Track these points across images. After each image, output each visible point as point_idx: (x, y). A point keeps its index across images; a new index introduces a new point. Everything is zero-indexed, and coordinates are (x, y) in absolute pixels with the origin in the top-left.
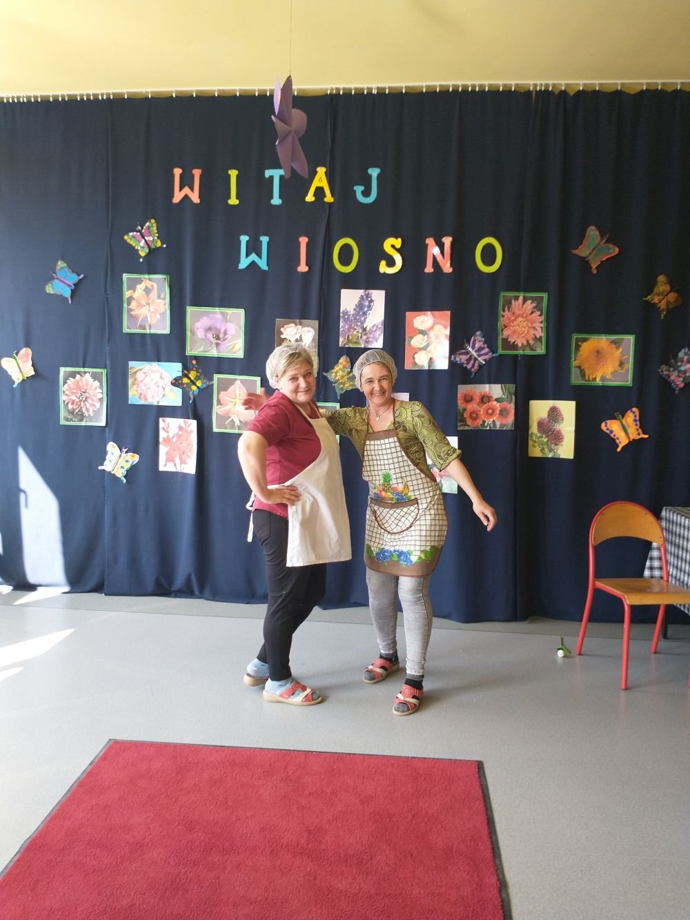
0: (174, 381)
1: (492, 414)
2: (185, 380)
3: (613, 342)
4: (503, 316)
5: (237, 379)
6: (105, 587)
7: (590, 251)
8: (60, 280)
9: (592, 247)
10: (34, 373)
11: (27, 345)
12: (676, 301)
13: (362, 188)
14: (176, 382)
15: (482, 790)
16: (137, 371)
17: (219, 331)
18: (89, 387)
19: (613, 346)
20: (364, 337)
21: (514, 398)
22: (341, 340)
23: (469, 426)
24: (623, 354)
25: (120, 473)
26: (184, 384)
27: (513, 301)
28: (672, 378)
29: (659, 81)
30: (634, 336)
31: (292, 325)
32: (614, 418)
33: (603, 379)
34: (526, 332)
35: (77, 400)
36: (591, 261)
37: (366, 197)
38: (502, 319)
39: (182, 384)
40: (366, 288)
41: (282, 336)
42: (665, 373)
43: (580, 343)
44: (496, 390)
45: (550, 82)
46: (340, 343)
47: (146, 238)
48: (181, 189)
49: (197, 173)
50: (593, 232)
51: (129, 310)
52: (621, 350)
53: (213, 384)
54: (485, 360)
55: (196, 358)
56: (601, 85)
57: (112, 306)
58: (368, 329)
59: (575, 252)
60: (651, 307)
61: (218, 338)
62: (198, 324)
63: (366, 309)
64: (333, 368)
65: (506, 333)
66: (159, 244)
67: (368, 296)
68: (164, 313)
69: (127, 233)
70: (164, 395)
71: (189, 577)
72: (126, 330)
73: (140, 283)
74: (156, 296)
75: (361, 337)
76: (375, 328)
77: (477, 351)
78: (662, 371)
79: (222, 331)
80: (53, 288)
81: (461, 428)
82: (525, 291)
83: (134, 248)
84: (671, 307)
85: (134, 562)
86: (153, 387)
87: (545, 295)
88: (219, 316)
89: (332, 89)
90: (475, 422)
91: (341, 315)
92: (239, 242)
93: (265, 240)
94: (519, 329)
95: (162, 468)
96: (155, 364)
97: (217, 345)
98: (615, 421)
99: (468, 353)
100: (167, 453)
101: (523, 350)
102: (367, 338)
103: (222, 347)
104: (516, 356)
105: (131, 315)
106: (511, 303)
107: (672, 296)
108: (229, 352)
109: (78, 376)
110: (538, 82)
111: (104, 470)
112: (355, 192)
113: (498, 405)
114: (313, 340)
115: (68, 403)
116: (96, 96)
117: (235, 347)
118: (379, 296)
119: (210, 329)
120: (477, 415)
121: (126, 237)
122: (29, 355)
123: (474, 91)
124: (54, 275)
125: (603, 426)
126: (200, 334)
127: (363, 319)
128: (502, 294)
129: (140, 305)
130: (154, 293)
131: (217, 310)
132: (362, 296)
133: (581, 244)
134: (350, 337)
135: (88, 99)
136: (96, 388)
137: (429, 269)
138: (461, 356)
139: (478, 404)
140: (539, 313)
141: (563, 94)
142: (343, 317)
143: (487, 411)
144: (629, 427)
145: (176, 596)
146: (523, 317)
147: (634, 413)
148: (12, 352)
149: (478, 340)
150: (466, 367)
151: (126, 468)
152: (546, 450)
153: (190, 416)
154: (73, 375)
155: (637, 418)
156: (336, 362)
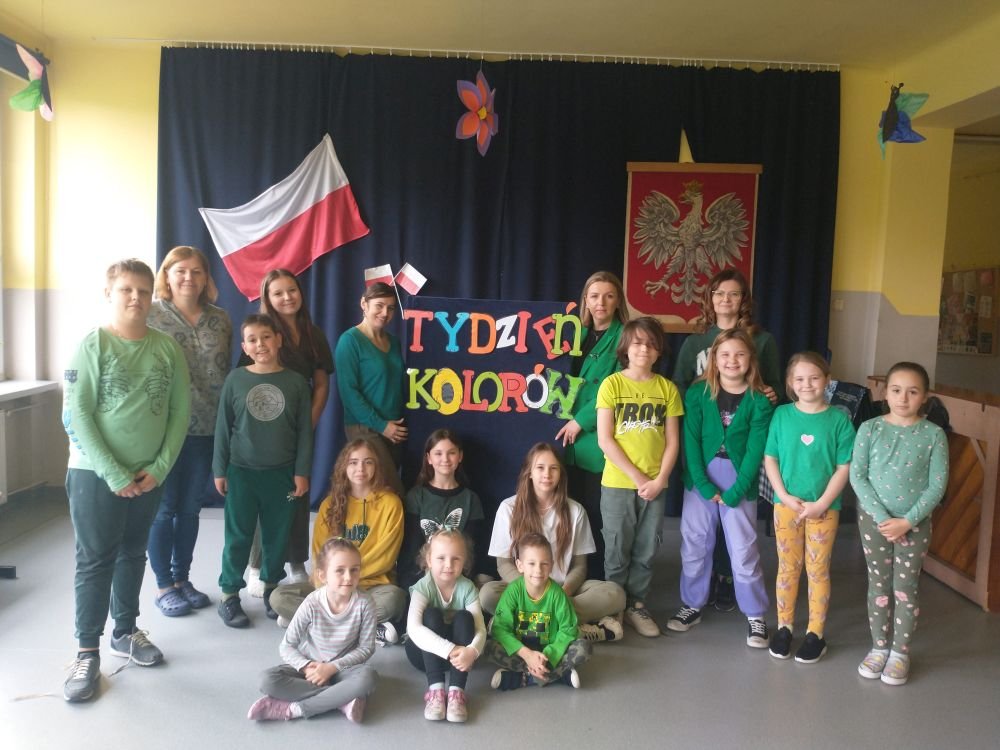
45: (701, 60)
89: (513, 55)
116: (308, 48)
123: (635, 64)
135: (301, 51)
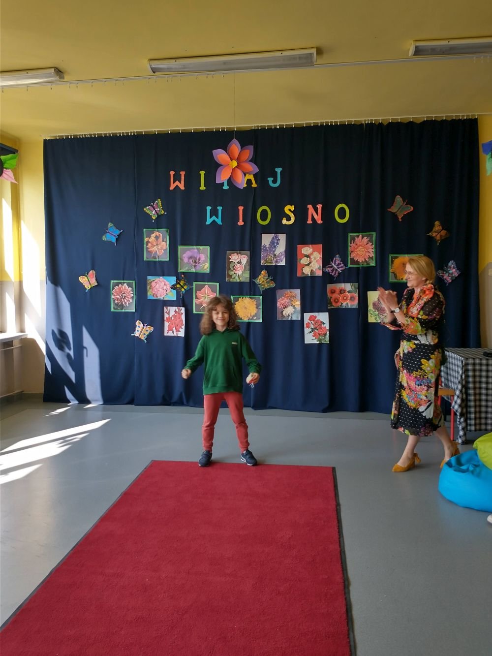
1: (346, 299)
2: (178, 286)
4: (350, 246)
5: (206, 284)
6: (135, 401)
7: (398, 209)
8: (110, 233)
9: (399, 207)
10: (97, 284)
11: (93, 269)
12: (446, 234)
13: (272, 179)
14: (173, 287)
16: (152, 282)
17: (196, 259)
18: (126, 291)
20: (275, 259)
21: (357, 290)
22: (262, 261)
23: (334, 306)
25: (143, 338)
28: (445, 277)
29: (433, 116)
31: (236, 254)
34: (364, 254)
35: (120, 298)
36: (398, 215)
37: (274, 184)
38: (350, 248)
39: (177, 288)
40: (276, 232)
41: (230, 260)
42: (441, 274)
43: (393, 259)
44: (348, 287)
45: (373, 119)
46: (262, 263)
47: (156, 209)
48: (174, 182)
49: (183, 173)
50: (399, 199)
51: (147, 248)
53: (193, 288)
54: (341, 270)
55: (184, 273)
56: (401, 119)
57: (138, 246)
58: (277, 255)
59: (389, 210)
60: (431, 239)
61: (195, 262)
62: (184, 255)
63: (275, 244)
64: (258, 277)
65: (353, 255)
66: (163, 212)
67: (276, 237)
68: (167, 249)
69: (145, 207)
70: (167, 294)
71: (181, 395)
72: (145, 259)
73: (153, 234)
74: (162, 241)
75: (273, 259)
76: (281, 254)
77: (337, 265)
78: (439, 274)
79: (198, 258)
80: (106, 238)
81: (329, 308)
82: (363, 232)
83: (149, 214)
84: (443, 238)
85: (151, 385)
86: (161, 290)
87: (374, 234)
88: (196, 250)
90: (337, 304)
91: (262, 248)
92: (206, 210)
93: (220, 208)
94: (360, 253)
95: (166, 334)
96: (161, 277)
97: (195, 266)
99: (332, 267)
100: (169, 326)
101: (363, 264)
102: (277, 260)
103: (197, 268)
104: (358, 268)
105: (148, 251)
106: (355, 239)
107: (444, 233)
108: (202, 269)
109: (120, 285)
110: (367, 119)
112: (268, 181)
113: (349, 294)
114: (247, 262)
115: (115, 300)
116: (127, 133)
117: (205, 267)
118: (282, 237)
119: (191, 258)
120: (338, 300)
121: (145, 209)
122: (94, 274)
123: (332, 125)
124: (107, 231)
126: (186, 260)
127: (274, 249)
128: (350, 234)
129: (153, 246)
130: (161, 239)
131: (195, 247)
132: (273, 237)
133: (392, 205)
134: (267, 260)
135: (123, 135)
136: (130, 291)
137: (310, 222)
139: (338, 294)
140: (371, 244)
141: (381, 124)
143: (344, 298)
145: (174, 405)
146: (362, 246)
149: (337, 259)
150: (331, 274)
151: (146, 335)
152: (378, 318)
153: (181, 304)
154: (117, 284)
156: (260, 274)
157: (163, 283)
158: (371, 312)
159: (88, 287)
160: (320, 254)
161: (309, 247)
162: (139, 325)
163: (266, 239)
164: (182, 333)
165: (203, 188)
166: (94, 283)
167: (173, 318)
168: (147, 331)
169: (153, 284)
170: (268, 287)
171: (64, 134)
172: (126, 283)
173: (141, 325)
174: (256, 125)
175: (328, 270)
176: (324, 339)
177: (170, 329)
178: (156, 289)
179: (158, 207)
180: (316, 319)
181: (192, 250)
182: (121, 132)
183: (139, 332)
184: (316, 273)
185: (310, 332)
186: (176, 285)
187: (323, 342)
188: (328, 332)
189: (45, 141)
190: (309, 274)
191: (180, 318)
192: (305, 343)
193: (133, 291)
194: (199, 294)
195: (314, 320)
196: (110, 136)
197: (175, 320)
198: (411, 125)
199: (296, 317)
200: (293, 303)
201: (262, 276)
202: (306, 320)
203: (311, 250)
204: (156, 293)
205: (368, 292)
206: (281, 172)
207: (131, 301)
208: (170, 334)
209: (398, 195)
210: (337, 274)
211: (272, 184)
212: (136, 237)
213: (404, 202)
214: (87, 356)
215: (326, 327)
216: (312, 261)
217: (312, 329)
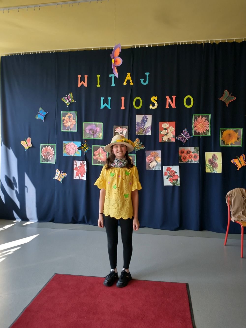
0: (78, 148)
1: (191, 157)
2: (82, 148)
3: (235, 131)
4: (194, 123)
5: (100, 147)
6: (55, 220)
7: (226, 99)
8: (40, 114)
9: (226, 97)
10: (32, 146)
11: (30, 137)
13: (143, 80)
14: (79, 148)
15: (188, 294)
16: (66, 145)
17: (94, 130)
18: (50, 150)
19: (235, 132)
20: (145, 131)
21: (199, 151)
23: (183, 162)
24: (238, 135)
25: (60, 180)
26: (82, 149)
27: (198, 117)
30: (242, 129)
31: (119, 128)
32: (236, 158)
33: (231, 144)
34: (203, 128)
35: (46, 155)
36: (226, 102)
37: (144, 83)
38: (194, 124)
40: (145, 114)
41: (116, 132)
43: (223, 132)
44: (192, 149)
45: (209, 40)
46: (136, 133)
47: (69, 99)
48: (81, 82)
49: (86, 76)
50: (226, 92)
51: (63, 124)
52: (238, 134)
53: (92, 149)
54: (188, 139)
55: (86, 140)
56: (228, 40)
57: (58, 122)
58: (146, 128)
59: (220, 99)
61: (94, 133)
62: (87, 128)
63: (145, 121)
65: (195, 129)
66: (73, 101)
67: (146, 117)
68: (75, 124)
69: (62, 98)
70: (75, 153)
71: (84, 217)
72: (62, 131)
73: (67, 115)
74: (72, 119)
75: (143, 131)
76: (148, 128)
77: (185, 136)
79: (95, 130)
80: (38, 117)
81: (180, 163)
82: (202, 114)
83: (65, 102)
85: (65, 211)
86: (72, 150)
87: (210, 115)
88: (94, 125)
90: (185, 160)
91: (136, 124)
92: (101, 99)
93: (109, 99)
94: (200, 127)
95: (74, 178)
96: (72, 142)
97: (93, 135)
98: (236, 159)
99: (182, 136)
100: (76, 173)
101: (202, 135)
102: (146, 132)
103: (95, 136)
104: (199, 137)
105: (64, 125)
108: (98, 137)
109: (46, 147)
110: (205, 40)
111: (55, 179)
112: (141, 81)
113: (193, 154)
114: (127, 133)
115: (43, 156)
116: (52, 51)
117: (100, 136)
118: (150, 117)
119: (91, 130)
120: (186, 158)
121: (62, 99)
122: (30, 140)
123: (182, 44)
124: (39, 113)
125: (232, 161)
126: (88, 131)
127: (144, 125)
128: (194, 115)
129: (67, 122)
131: (93, 123)
132: (143, 117)
133: (222, 96)
134: (140, 131)
135: (49, 53)
136: (52, 151)
137: (167, 107)
138: (179, 137)
139: (186, 154)
140: (208, 121)
141: (214, 44)
142: (137, 124)
143: (189, 156)
144: (241, 161)
145: (79, 224)
146: (202, 123)
147: (243, 156)
148: (25, 139)
149: (185, 131)
150: (181, 141)
151: (62, 178)
152: (212, 170)
153: (84, 160)
154: (45, 146)
155: (244, 158)
157: (73, 146)
158: (208, 166)
159: (26, 148)
160: (174, 128)
161: (167, 123)
162: (58, 172)
163: (139, 118)
164: (84, 178)
165: (99, 85)
166: (30, 145)
167: (79, 168)
168: (63, 176)
169: (67, 146)
170: (140, 149)
171: (13, 53)
172: (50, 145)
173: (59, 172)
174: (133, 45)
175: (180, 138)
176: (176, 183)
177: (77, 175)
178: (69, 149)
179: (70, 98)
180: (171, 170)
181: (91, 125)
182: (48, 51)
183: (58, 176)
184: (171, 140)
185: (167, 178)
186: (81, 147)
187: (175, 185)
188: (179, 178)
189: (2, 57)
190: (167, 140)
191: (83, 168)
192: (164, 185)
193: (54, 150)
194: (96, 153)
195: (170, 171)
196: (41, 53)
197: (80, 169)
198: (234, 44)
199: (158, 168)
200: (156, 159)
201: (136, 142)
202: (165, 170)
203: (168, 125)
204: (68, 152)
205: (206, 153)
206: (149, 75)
207: (53, 157)
208: (77, 178)
209: (225, 89)
210: (185, 141)
211: (143, 83)
212: (56, 116)
213: (229, 94)
214: (27, 192)
215: (177, 175)
216: (169, 133)
217: (168, 176)
